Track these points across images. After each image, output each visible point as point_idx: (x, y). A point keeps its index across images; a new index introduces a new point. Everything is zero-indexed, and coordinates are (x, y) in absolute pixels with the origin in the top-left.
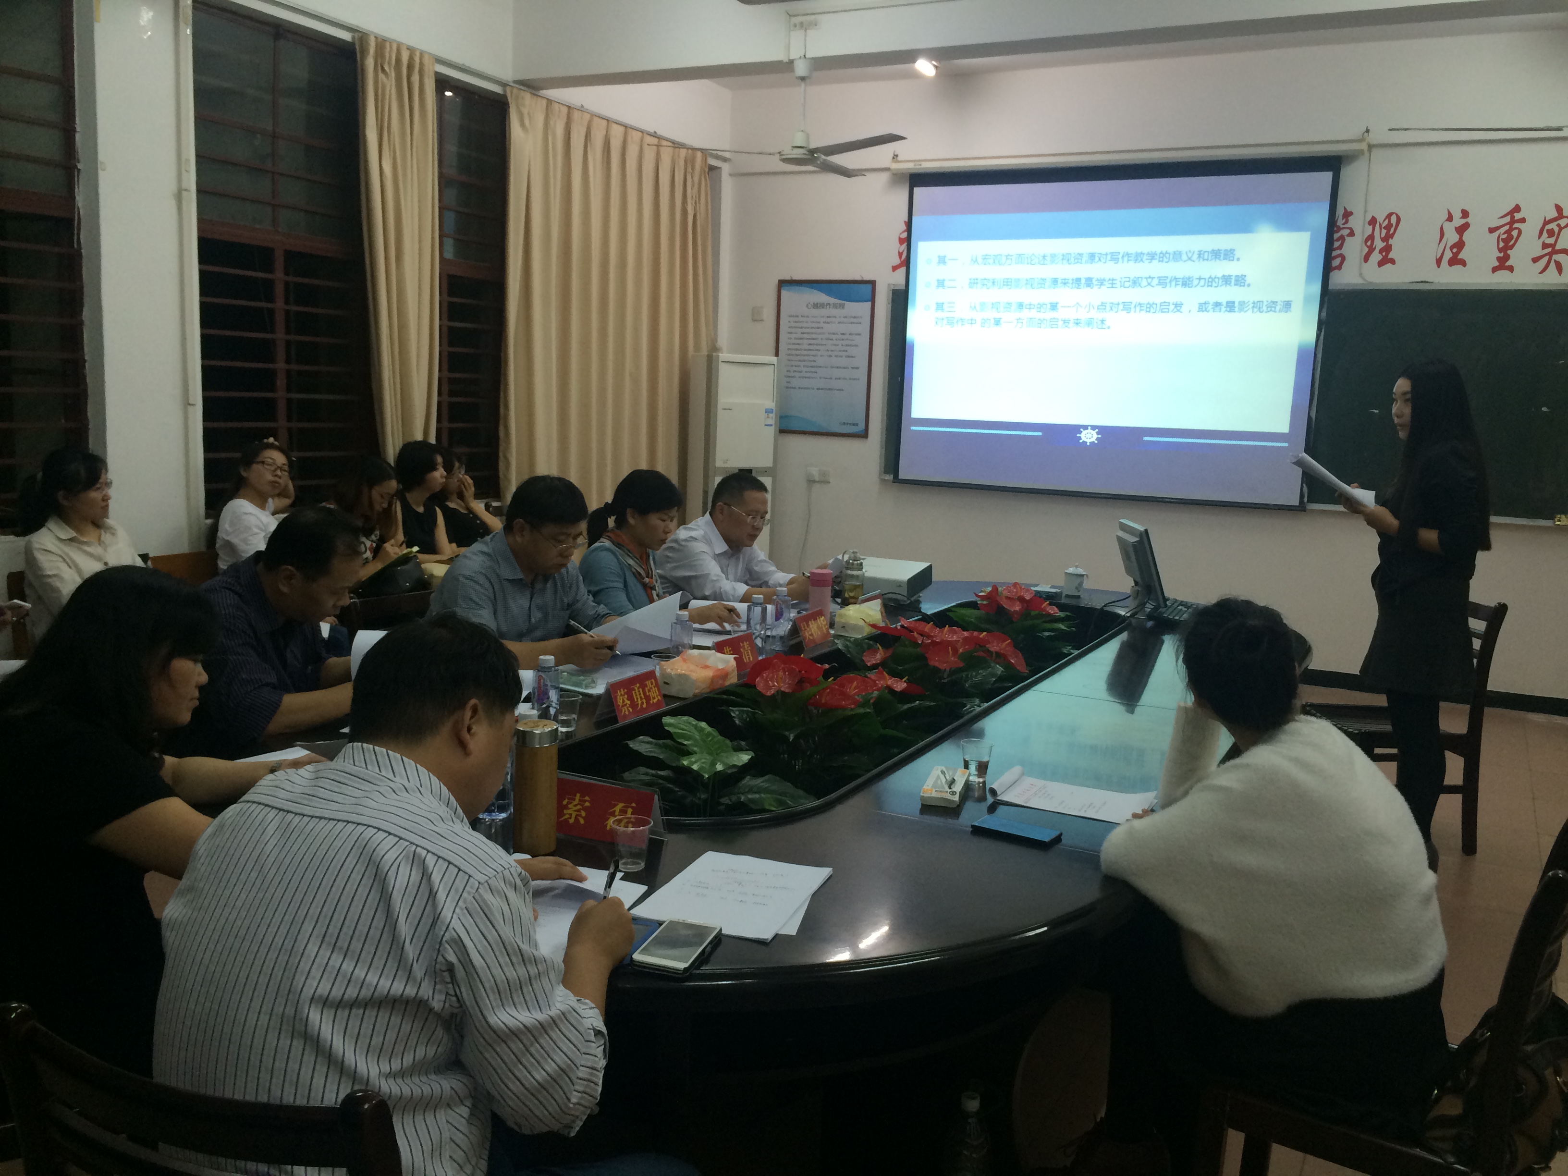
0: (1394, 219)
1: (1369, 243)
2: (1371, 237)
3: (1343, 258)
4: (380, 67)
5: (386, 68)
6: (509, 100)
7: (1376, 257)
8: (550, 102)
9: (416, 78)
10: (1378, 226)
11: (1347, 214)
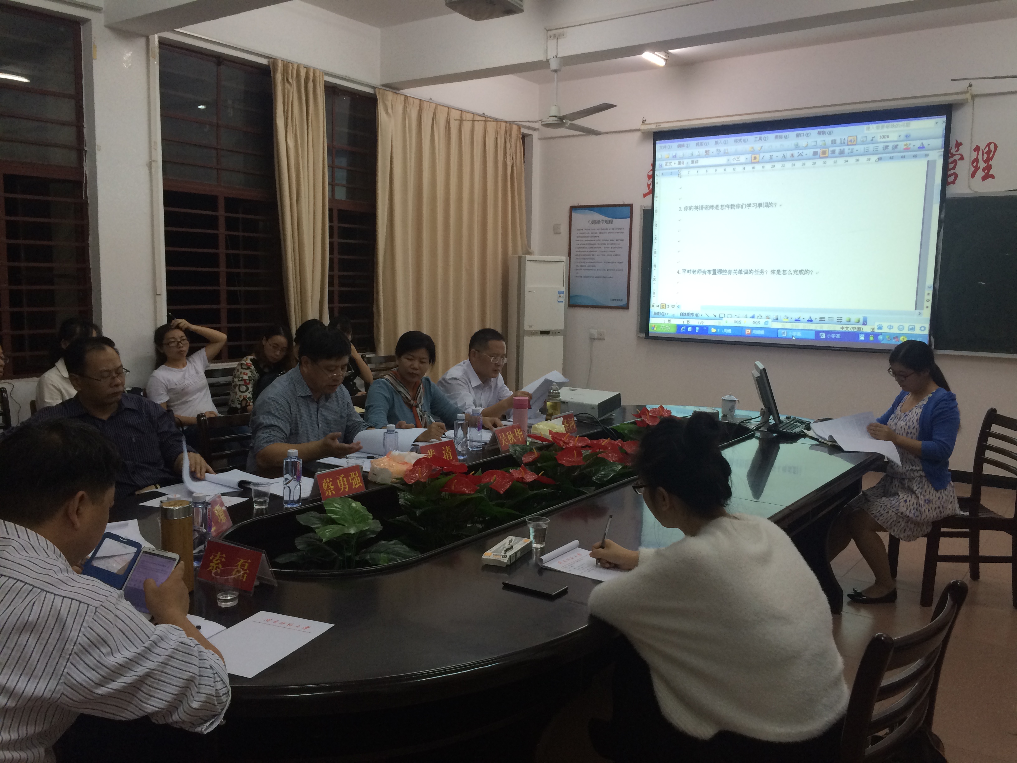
0: (992, 147)
1: (975, 165)
2: (976, 160)
3: (956, 176)
4: (285, 80)
5: (290, 80)
6: (378, 97)
7: (980, 174)
8: (406, 97)
9: (311, 85)
10: (981, 152)
11: (958, 145)
